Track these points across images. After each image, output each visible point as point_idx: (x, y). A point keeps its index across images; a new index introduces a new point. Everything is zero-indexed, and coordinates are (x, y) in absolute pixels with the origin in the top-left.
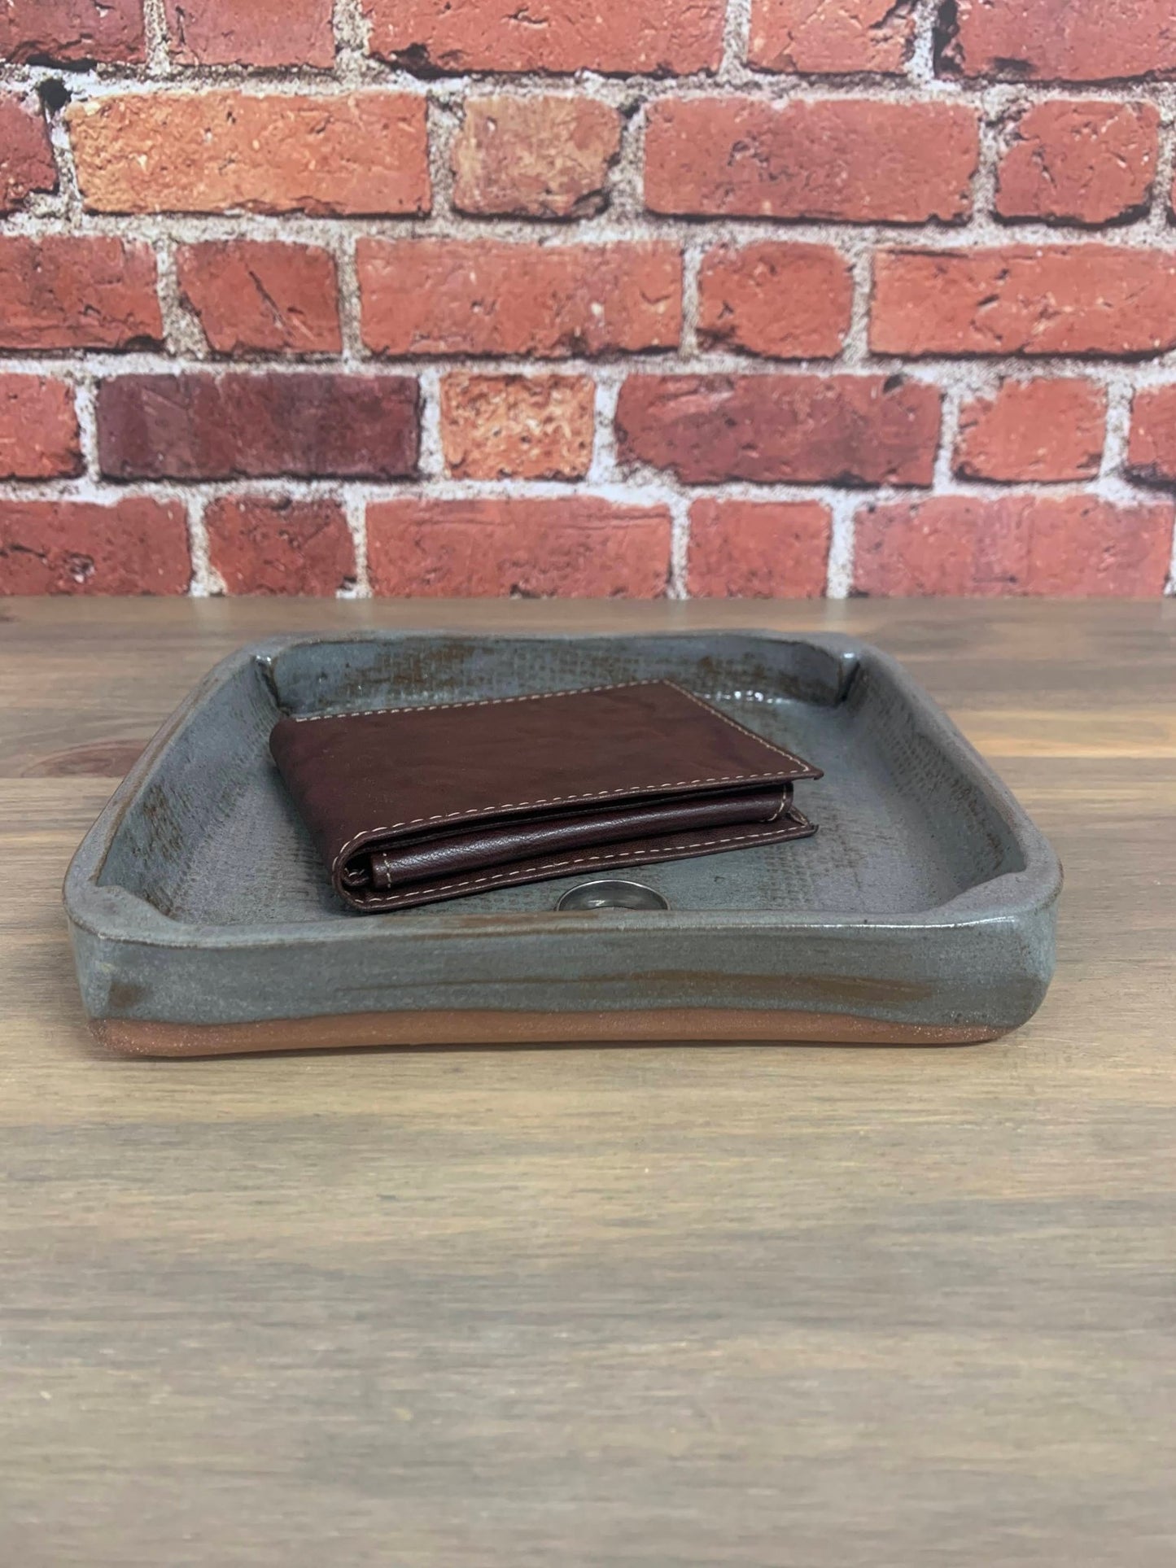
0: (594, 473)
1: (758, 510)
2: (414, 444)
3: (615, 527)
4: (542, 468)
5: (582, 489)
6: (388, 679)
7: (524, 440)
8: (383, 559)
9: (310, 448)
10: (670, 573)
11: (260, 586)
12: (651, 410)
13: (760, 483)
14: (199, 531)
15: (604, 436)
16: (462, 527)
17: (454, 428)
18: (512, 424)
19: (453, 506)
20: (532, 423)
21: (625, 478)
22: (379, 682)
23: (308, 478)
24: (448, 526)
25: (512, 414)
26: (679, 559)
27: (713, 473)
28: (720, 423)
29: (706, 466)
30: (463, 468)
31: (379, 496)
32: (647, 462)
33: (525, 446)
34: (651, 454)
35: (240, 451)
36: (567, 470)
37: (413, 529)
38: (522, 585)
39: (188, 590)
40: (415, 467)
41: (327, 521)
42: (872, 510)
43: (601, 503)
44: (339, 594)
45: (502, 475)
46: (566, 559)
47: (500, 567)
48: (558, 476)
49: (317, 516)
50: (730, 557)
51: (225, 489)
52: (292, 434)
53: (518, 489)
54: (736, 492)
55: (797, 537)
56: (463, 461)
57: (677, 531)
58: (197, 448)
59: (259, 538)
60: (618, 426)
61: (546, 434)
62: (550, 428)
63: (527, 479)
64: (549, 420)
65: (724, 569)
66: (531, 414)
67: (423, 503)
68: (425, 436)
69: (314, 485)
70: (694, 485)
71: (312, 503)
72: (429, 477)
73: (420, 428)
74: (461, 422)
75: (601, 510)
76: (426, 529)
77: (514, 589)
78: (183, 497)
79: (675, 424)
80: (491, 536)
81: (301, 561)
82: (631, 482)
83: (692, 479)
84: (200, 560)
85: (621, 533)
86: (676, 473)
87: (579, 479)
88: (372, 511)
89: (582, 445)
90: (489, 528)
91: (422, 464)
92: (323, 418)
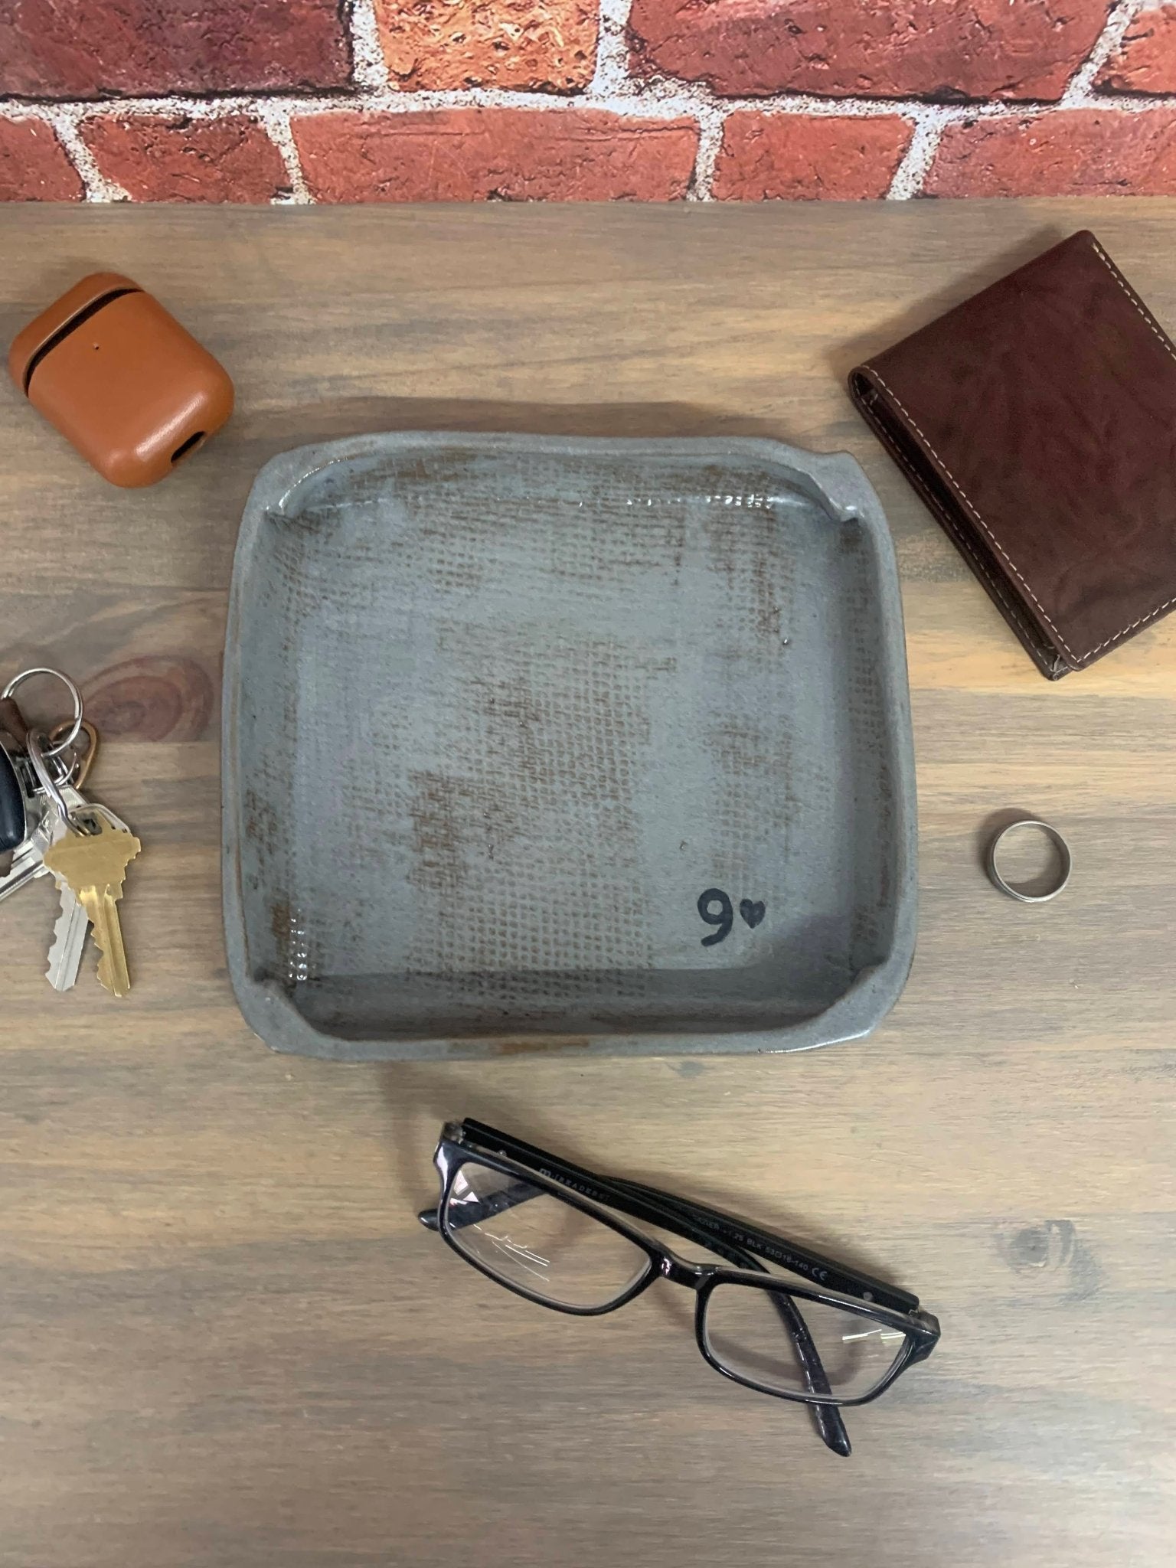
0: (596, 86)
1: (816, 124)
2: (344, 55)
3: (621, 139)
4: (524, 78)
5: (579, 101)
6: (394, 475)
7: (497, 46)
8: (322, 170)
9: (199, 65)
10: (693, 180)
11: (174, 195)
12: (682, 14)
13: (824, 98)
14: (77, 147)
15: (613, 45)
16: (421, 139)
17: (398, 35)
18: (481, 29)
19: (406, 118)
20: (510, 29)
21: (640, 91)
22: (384, 477)
23: (208, 96)
24: (401, 139)
25: (479, 16)
26: (705, 166)
27: (759, 85)
28: (781, 30)
29: (751, 76)
30: (415, 78)
31: (305, 110)
32: (670, 74)
33: (501, 53)
34: (678, 65)
35: (104, 70)
36: (559, 82)
37: (357, 142)
38: (502, 191)
39: (84, 197)
40: (349, 79)
41: (243, 138)
42: (968, 124)
43: (605, 117)
44: (273, 201)
45: (469, 85)
46: (559, 168)
47: (474, 176)
48: (545, 88)
49: (227, 132)
50: (772, 167)
51: (97, 108)
52: (172, 51)
53: (490, 98)
54: (790, 105)
55: (863, 150)
56: (414, 71)
57: (705, 143)
58: (42, 66)
59: (157, 154)
60: (631, 33)
61: (530, 42)
62: (533, 35)
63: (505, 89)
64: (534, 25)
65: (762, 176)
66: (507, 17)
67: (366, 117)
68: (357, 45)
69: (217, 102)
70: (732, 98)
71: (219, 121)
72: (370, 90)
73: (350, 37)
74: (407, 28)
75: (606, 123)
76: (376, 141)
77: (493, 194)
78: (43, 115)
79: (715, 30)
80: (459, 146)
81: (219, 175)
82: (647, 94)
83: (731, 91)
84: (89, 172)
85: (631, 145)
86: (710, 85)
87: (576, 91)
88: (297, 125)
89: (581, 55)
90: (457, 139)
91: (357, 76)
92: (209, 31)
